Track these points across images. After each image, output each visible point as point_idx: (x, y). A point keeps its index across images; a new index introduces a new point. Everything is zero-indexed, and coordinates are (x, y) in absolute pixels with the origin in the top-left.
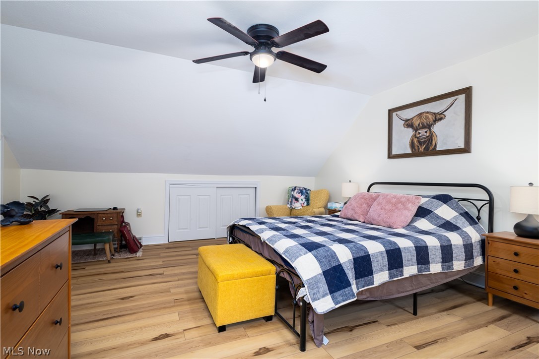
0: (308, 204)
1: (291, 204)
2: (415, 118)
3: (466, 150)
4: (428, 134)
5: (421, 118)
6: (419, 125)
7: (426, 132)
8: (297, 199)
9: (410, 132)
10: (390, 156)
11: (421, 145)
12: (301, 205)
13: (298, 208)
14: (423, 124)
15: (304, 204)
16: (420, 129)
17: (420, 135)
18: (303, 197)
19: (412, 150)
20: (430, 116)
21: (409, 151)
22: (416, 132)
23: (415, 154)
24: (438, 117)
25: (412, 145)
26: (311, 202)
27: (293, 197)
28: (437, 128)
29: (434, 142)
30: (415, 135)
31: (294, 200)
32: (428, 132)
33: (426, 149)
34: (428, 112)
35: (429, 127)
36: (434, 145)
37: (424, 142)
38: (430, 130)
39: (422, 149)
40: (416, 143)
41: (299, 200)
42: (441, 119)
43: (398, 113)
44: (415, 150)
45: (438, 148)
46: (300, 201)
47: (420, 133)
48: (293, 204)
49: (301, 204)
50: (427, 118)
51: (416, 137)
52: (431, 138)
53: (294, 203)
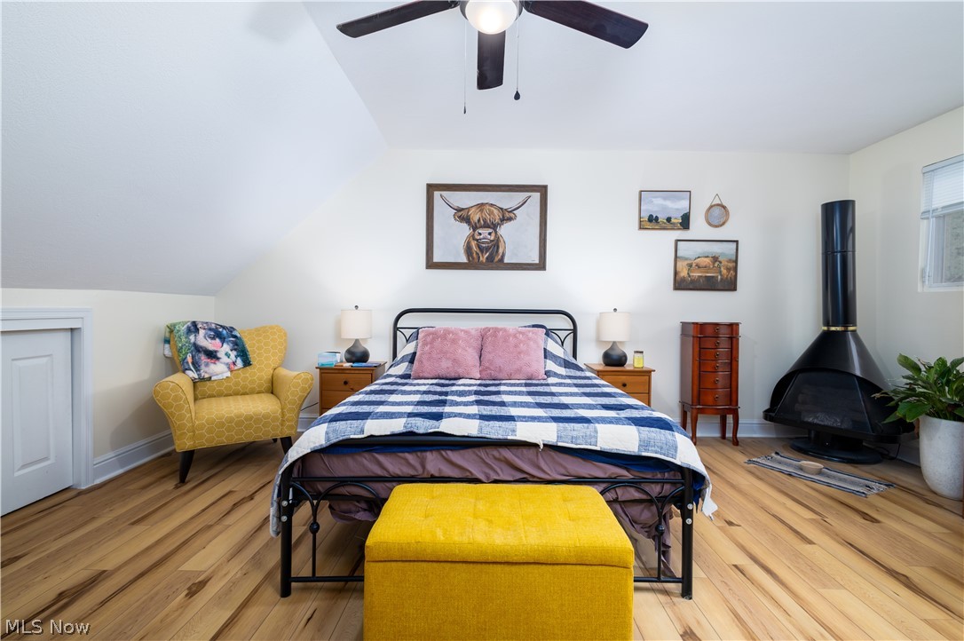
0: (247, 363)
1: (197, 370)
2: (473, 209)
3: (541, 266)
4: (492, 238)
5: (482, 211)
6: (479, 221)
7: (490, 234)
8: (212, 355)
9: (465, 230)
10: (431, 265)
11: (482, 252)
12: (229, 368)
13: (220, 377)
14: (485, 221)
15: (234, 363)
16: (481, 227)
17: (481, 237)
18: (226, 348)
19: (469, 259)
20: (496, 212)
21: (464, 259)
22: (474, 230)
23: (472, 264)
24: (507, 215)
25: (468, 250)
26: (252, 356)
27: (198, 349)
28: (505, 230)
29: (501, 251)
30: (473, 236)
31: (203, 358)
32: (493, 234)
33: (490, 259)
34: (492, 205)
35: (494, 226)
36: (501, 254)
37: (487, 249)
38: (496, 232)
39: (483, 258)
40: (475, 248)
41: (219, 355)
42: (510, 219)
43: (444, 193)
44: (473, 258)
45: (506, 260)
46: (225, 359)
47: (480, 234)
48: (203, 368)
49: (227, 364)
50: (491, 213)
51: (474, 239)
52: (496, 244)
53: (207, 365)
